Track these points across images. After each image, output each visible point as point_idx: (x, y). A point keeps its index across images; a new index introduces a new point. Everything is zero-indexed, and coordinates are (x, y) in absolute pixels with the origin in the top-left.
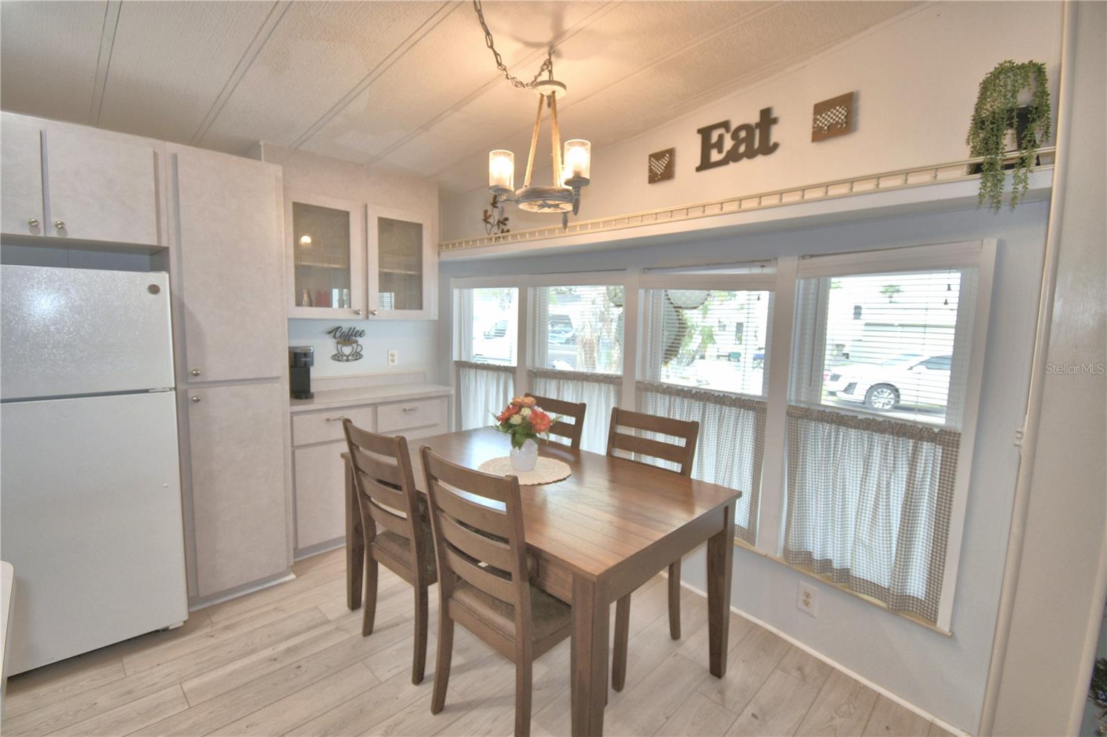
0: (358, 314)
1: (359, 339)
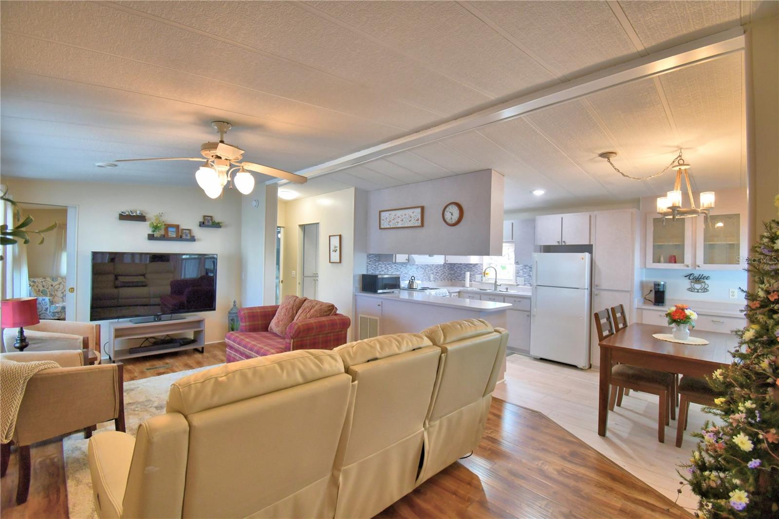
0: (688, 266)
1: (706, 281)
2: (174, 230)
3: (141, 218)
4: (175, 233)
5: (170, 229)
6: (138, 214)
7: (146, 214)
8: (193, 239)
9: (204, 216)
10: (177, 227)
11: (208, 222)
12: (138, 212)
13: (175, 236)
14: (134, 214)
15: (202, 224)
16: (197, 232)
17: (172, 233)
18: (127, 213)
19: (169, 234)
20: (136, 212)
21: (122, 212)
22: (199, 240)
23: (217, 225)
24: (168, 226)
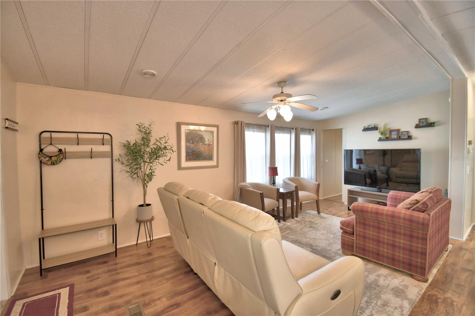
2: (395, 133)
3: (375, 128)
4: (396, 135)
5: (393, 133)
6: (373, 127)
7: (377, 125)
8: (410, 138)
9: (420, 120)
10: (398, 131)
11: (423, 123)
12: (373, 125)
13: (396, 137)
14: (371, 127)
15: (417, 126)
16: (414, 132)
17: (394, 136)
18: (367, 127)
19: (392, 136)
20: (372, 125)
21: (364, 127)
22: (415, 138)
23: (431, 125)
24: (391, 131)
